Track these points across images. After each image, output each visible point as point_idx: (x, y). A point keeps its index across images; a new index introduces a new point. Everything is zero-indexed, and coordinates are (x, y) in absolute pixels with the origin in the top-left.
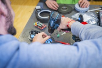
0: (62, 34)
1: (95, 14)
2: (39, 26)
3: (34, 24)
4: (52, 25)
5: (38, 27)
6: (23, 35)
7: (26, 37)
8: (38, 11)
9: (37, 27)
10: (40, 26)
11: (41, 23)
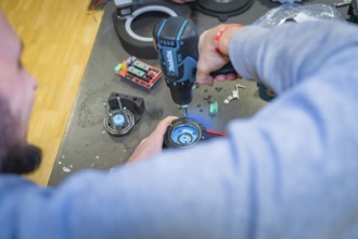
0: (226, 101)
1: (337, 7)
2: (135, 75)
3: (118, 68)
4: (172, 68)
5: (134, 80)
6: (80, 115)
7: (93, 124)
8: (123, 12)
9: (128, 79)
10: (142, 74)
11: (141, 64)
